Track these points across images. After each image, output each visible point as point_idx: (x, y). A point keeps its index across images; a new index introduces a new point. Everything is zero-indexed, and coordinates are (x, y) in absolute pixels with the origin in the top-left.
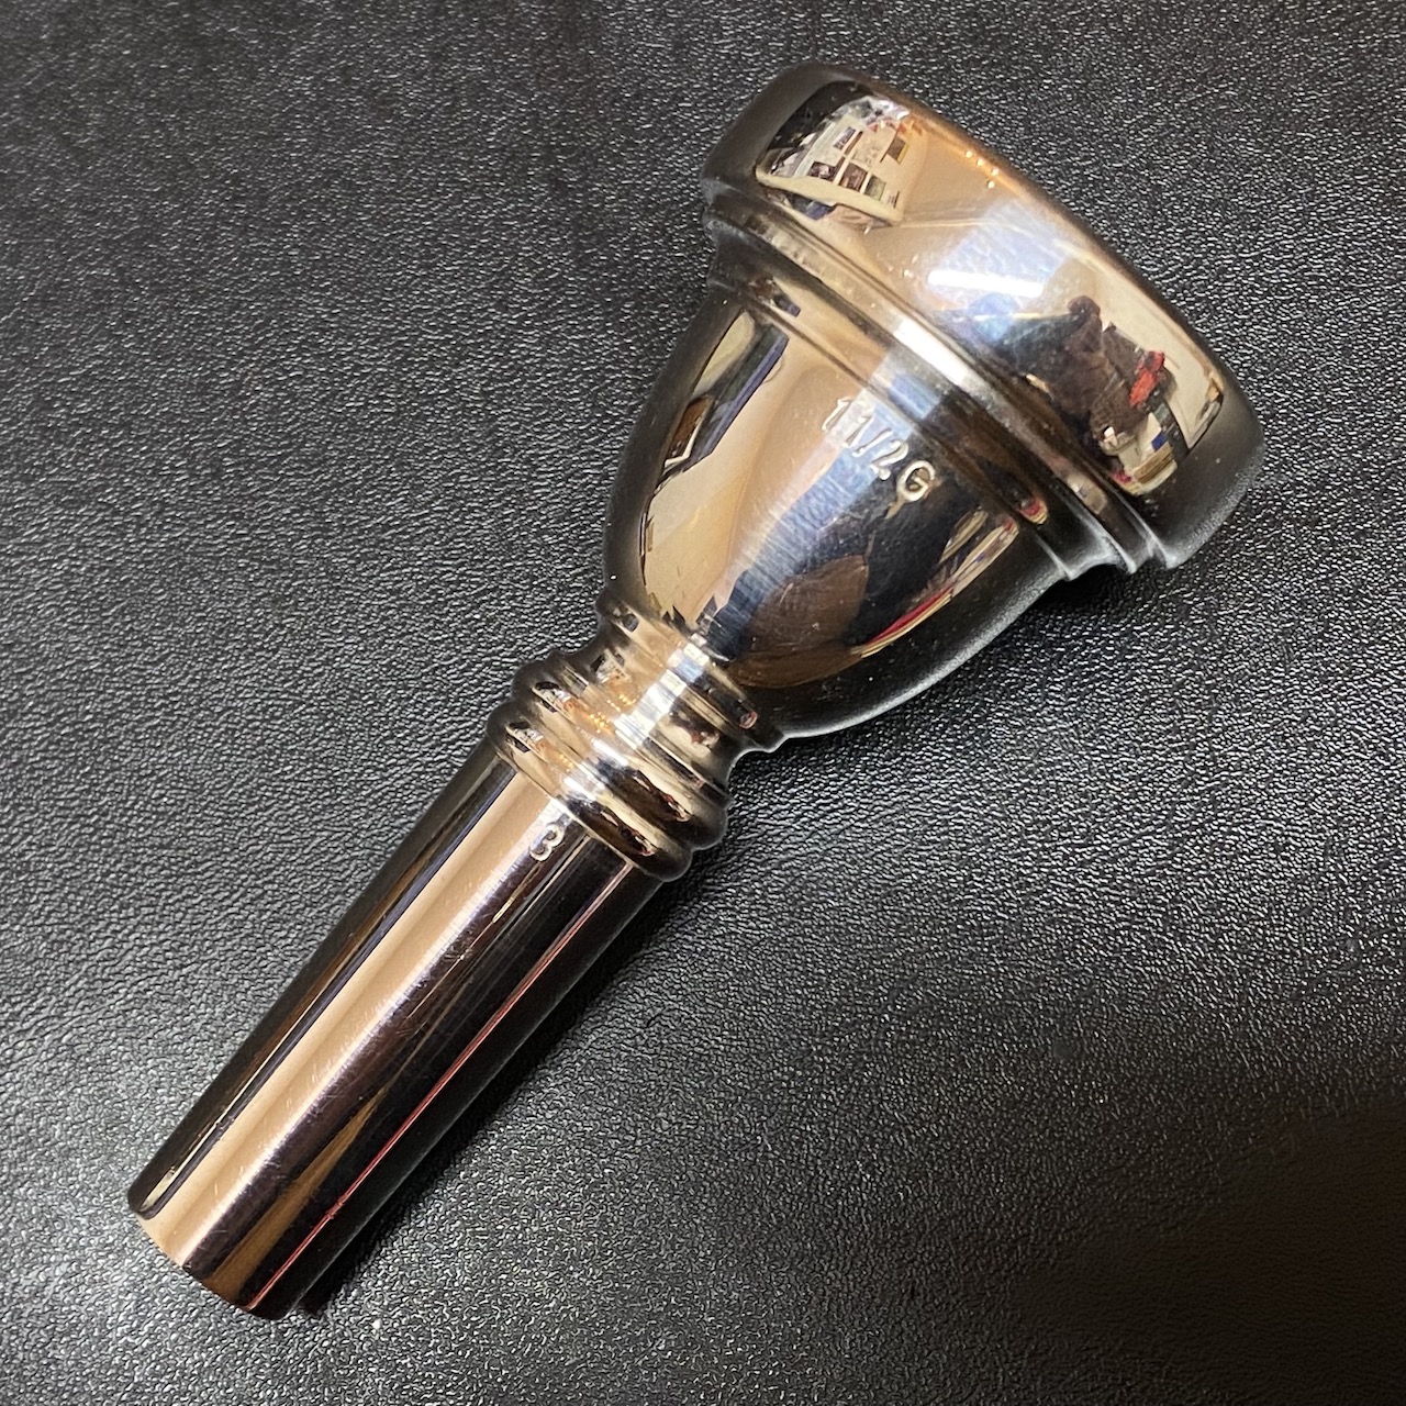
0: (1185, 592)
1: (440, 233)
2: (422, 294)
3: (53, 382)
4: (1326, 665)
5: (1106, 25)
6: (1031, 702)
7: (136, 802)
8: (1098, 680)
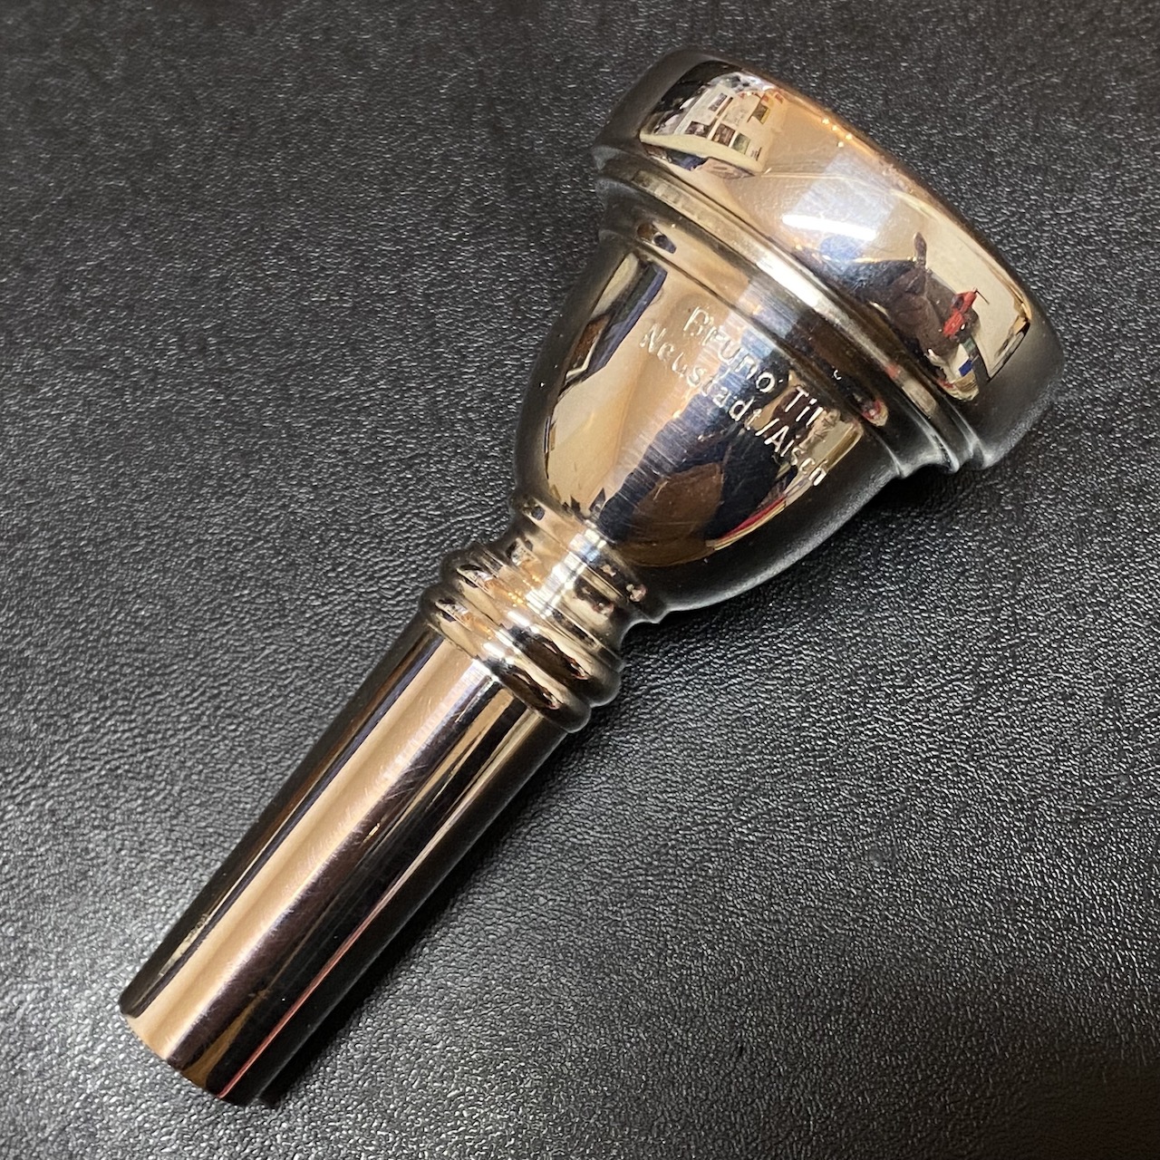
0: (997, 484)
1: (396, 165)
2: (380, 213)
3: (74, 270)
4: (1113, 548)
5: (954, 21)
6: (865, 568)
7: (118, 613)
8: (922, 552)
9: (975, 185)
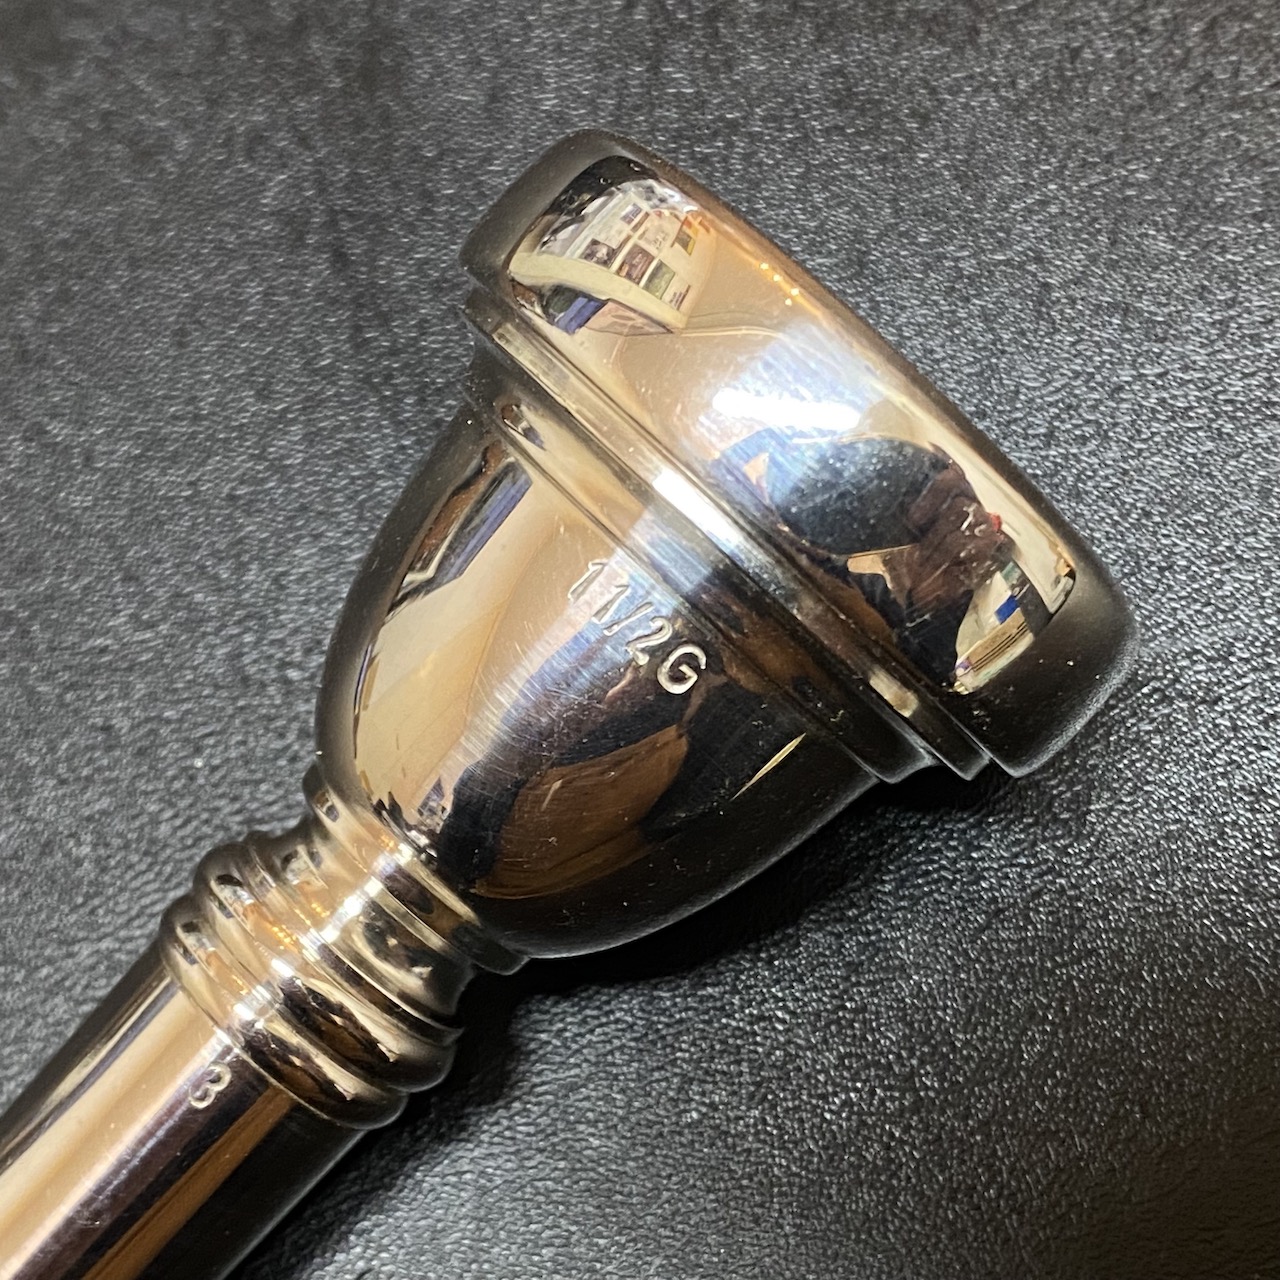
9: (1023, 333)
